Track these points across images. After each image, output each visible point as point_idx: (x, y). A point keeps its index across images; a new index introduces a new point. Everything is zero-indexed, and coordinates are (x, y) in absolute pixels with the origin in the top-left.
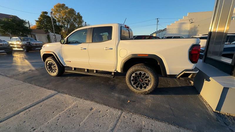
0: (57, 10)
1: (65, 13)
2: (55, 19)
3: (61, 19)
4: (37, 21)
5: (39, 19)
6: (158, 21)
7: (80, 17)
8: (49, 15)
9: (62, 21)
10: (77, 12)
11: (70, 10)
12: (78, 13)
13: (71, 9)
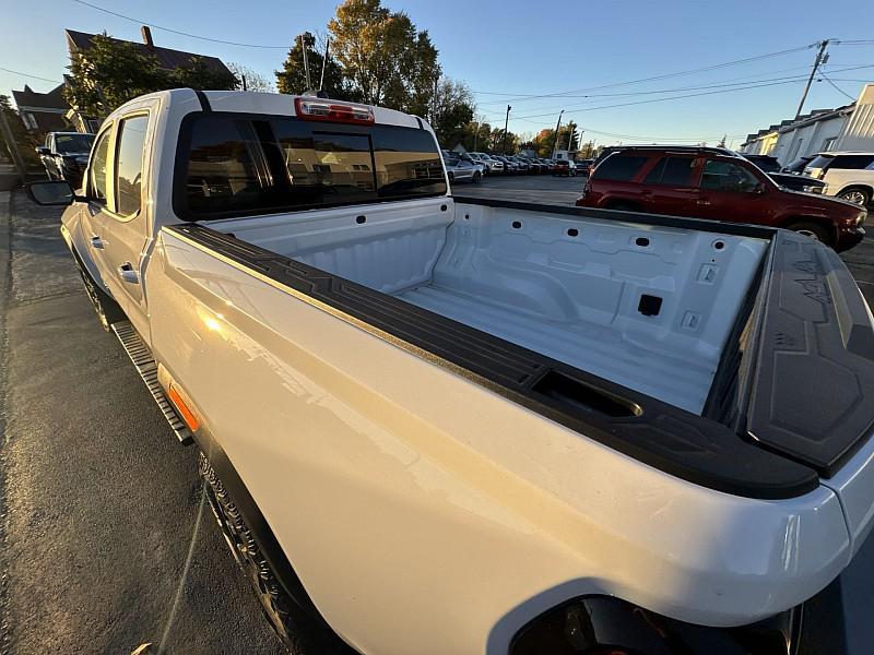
0: (347, 25)
1: (376, 36)
2: (340, 63)
3: (358, 61)
4: (279, 75)
5: (287, 66)
6: (822, 59)
7: (428, 53)
8: (319, 48)
9: (362, 74)
10: (419, 30)
11: (391, 23)
12: (423, 36)
13: (395, 17)
